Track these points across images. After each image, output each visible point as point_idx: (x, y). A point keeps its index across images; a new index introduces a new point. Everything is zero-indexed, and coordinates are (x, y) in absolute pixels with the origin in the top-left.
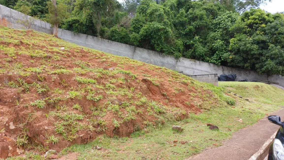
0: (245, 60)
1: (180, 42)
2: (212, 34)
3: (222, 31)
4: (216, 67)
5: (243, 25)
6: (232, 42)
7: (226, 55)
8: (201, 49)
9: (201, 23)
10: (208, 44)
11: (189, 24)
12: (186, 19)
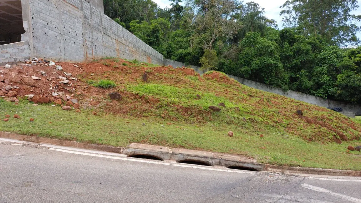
0: (352, 95)
1: (286, 75)
2: (318, 69)
3: (329, 67)
4: (322, 100)
5: (350, 62)
6: (340, 78)
7: (333, 90)
8: (308, 83)
9: (308, 58)
10: (314, 78)
11: (294, 57)
12: (292, 53)
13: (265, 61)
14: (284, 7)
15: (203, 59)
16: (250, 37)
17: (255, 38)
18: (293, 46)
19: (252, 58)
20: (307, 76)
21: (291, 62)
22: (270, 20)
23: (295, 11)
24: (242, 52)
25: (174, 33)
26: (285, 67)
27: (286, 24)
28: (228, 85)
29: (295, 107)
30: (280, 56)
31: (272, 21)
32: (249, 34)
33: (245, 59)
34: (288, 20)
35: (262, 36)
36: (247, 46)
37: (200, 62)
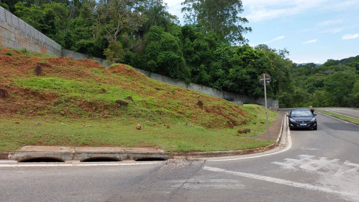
0: (240, 87)
1: (189, 69)
2: (214, 64)
3: (223, 62)
4: (218, 92)
5: (239, 59)
6: (231, 72)
7: (226, 82)
8: (207, 76)
9: (206, 54)
10: (211, 72)
11: (194, 53)
12: (193, 49)
13: (170, 56)
14: (185, 4)
15: (107, 51)
16: (155, 31)
17: (159, 32)
18: (194, 42)
19: (158, 52)
20: (205, 70)
21: (192, 57)
22: (173, 16)
23: (194, 9)
24: (148, 46)
25: (73, 21)
26: (187, 61)
27: (187, 21)
28: (135, 79)
29: (196, 98)
30: (182, 51)
31: (174, 17)
32: (153, 28)
33: (151, 53)
34: (188, 17)
35: (166, 31)
36: (152, 40)
37: (104, 54)
